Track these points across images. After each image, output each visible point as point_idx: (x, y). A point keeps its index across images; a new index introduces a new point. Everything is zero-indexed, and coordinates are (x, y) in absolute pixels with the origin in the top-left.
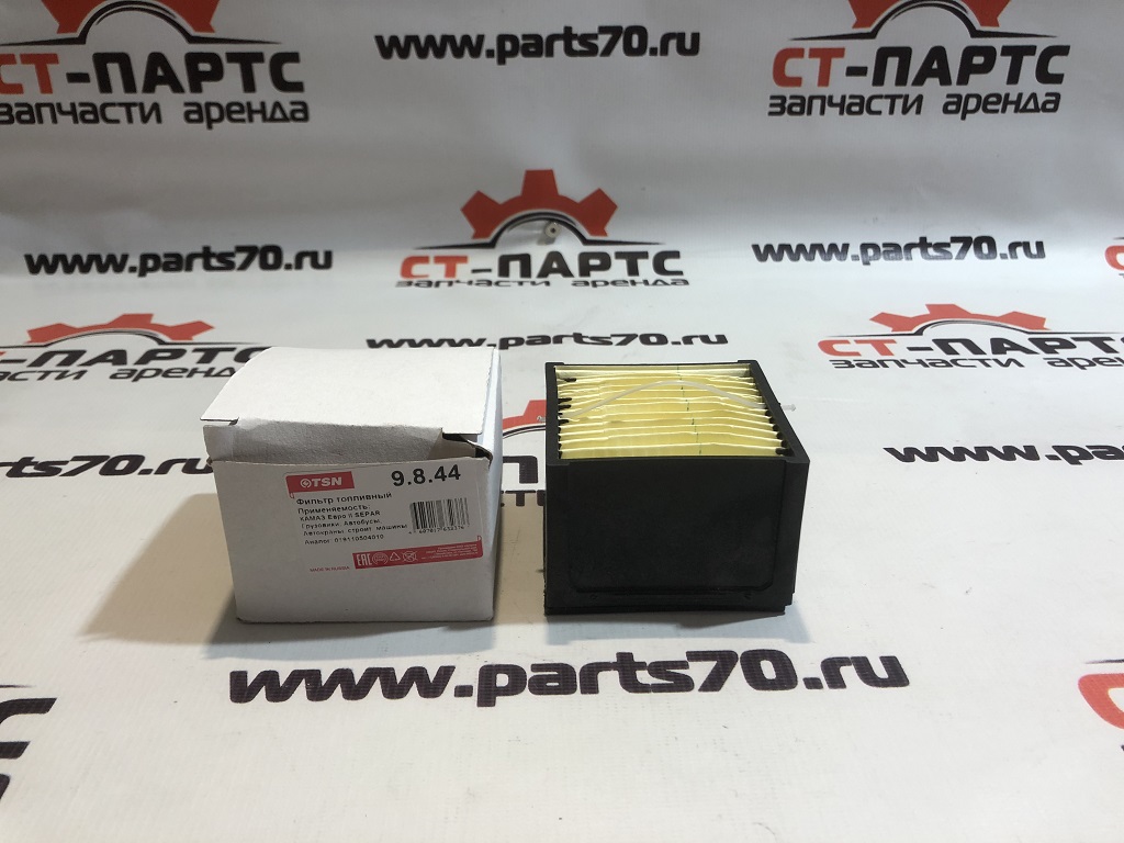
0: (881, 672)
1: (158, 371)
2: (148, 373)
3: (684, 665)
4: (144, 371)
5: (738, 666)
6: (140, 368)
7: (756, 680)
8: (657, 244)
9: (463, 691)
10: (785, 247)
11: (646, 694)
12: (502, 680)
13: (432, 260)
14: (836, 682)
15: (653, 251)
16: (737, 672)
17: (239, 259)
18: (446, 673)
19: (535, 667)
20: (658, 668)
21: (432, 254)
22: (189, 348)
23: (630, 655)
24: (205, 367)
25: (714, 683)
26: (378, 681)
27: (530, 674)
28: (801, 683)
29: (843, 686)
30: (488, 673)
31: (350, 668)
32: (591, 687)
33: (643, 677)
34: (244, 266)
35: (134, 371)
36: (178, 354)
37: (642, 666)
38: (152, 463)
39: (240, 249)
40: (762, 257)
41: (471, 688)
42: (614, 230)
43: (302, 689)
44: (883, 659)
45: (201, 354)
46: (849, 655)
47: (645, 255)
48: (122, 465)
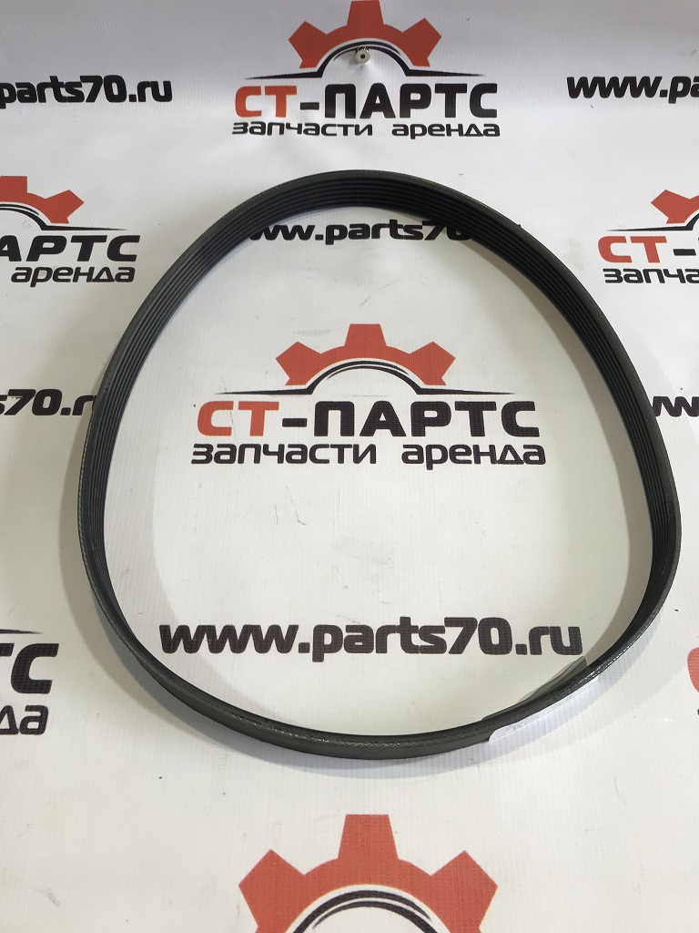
0: (566, 642)
1: (49, 270)
2: (42, 275)
3: (441, 630)
4: (38, 270)
5: (477, 631)
6: (33, 265)
7: (487, 647)
8: (477, 75)
9: (304, 648)
10: (599, 81)
11: (416, 655)
12: (328, 639)
13: (263, 91)
14: (536, 649)
15: (471, 83)
16: (475, 637)
17: (86, 89)
18: (293, 630)
19: (349, 628)
20: (427, 632)
21: (263, 84)
22: (68, 235)
23: (409, 619)
24: (85, 267)
25: (459, 647)
26: (251, 638)
27: (345, 634)
28: (514, 649)
29: (540, 653)
30: (320, 631)
31: (233, 624)
32: (382, 649)
33: (416, 639)
34: (92, 98)
35: (29, 270)
36: (60, 245)
37: (415, 629)
38: (68, 401)
39: (85, 79)
40: (574, 93)
41: (308, 644)
42: (436, 61)
43: (205, 644)
44: (570, 628)
45: (79, 245)
46: (549, 625)
47: (462, 88)
48: (47, 402)
